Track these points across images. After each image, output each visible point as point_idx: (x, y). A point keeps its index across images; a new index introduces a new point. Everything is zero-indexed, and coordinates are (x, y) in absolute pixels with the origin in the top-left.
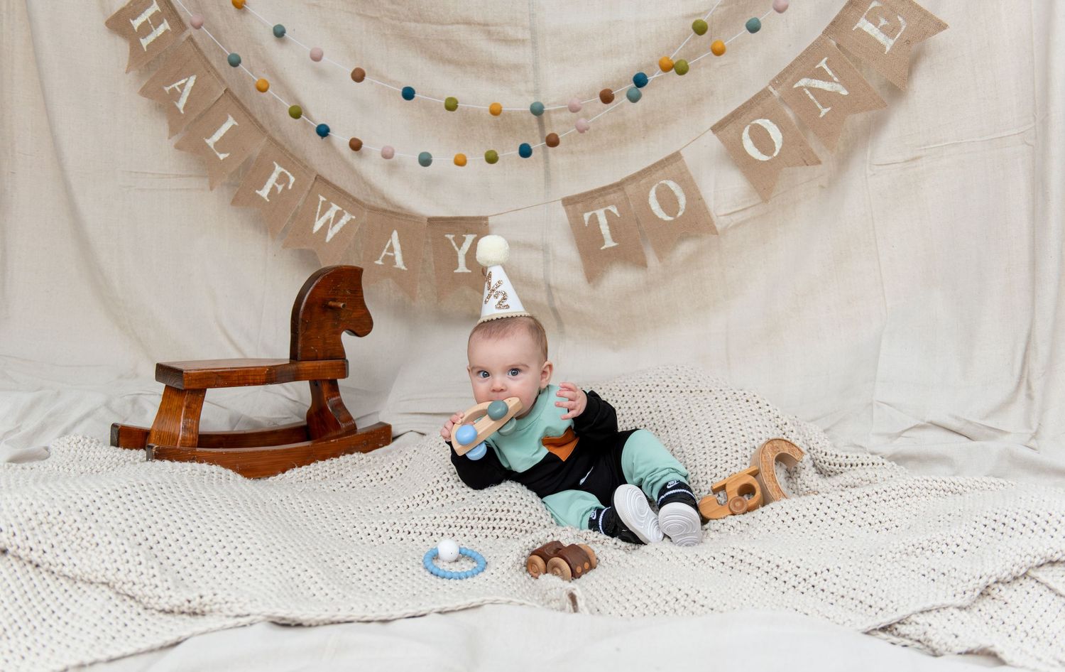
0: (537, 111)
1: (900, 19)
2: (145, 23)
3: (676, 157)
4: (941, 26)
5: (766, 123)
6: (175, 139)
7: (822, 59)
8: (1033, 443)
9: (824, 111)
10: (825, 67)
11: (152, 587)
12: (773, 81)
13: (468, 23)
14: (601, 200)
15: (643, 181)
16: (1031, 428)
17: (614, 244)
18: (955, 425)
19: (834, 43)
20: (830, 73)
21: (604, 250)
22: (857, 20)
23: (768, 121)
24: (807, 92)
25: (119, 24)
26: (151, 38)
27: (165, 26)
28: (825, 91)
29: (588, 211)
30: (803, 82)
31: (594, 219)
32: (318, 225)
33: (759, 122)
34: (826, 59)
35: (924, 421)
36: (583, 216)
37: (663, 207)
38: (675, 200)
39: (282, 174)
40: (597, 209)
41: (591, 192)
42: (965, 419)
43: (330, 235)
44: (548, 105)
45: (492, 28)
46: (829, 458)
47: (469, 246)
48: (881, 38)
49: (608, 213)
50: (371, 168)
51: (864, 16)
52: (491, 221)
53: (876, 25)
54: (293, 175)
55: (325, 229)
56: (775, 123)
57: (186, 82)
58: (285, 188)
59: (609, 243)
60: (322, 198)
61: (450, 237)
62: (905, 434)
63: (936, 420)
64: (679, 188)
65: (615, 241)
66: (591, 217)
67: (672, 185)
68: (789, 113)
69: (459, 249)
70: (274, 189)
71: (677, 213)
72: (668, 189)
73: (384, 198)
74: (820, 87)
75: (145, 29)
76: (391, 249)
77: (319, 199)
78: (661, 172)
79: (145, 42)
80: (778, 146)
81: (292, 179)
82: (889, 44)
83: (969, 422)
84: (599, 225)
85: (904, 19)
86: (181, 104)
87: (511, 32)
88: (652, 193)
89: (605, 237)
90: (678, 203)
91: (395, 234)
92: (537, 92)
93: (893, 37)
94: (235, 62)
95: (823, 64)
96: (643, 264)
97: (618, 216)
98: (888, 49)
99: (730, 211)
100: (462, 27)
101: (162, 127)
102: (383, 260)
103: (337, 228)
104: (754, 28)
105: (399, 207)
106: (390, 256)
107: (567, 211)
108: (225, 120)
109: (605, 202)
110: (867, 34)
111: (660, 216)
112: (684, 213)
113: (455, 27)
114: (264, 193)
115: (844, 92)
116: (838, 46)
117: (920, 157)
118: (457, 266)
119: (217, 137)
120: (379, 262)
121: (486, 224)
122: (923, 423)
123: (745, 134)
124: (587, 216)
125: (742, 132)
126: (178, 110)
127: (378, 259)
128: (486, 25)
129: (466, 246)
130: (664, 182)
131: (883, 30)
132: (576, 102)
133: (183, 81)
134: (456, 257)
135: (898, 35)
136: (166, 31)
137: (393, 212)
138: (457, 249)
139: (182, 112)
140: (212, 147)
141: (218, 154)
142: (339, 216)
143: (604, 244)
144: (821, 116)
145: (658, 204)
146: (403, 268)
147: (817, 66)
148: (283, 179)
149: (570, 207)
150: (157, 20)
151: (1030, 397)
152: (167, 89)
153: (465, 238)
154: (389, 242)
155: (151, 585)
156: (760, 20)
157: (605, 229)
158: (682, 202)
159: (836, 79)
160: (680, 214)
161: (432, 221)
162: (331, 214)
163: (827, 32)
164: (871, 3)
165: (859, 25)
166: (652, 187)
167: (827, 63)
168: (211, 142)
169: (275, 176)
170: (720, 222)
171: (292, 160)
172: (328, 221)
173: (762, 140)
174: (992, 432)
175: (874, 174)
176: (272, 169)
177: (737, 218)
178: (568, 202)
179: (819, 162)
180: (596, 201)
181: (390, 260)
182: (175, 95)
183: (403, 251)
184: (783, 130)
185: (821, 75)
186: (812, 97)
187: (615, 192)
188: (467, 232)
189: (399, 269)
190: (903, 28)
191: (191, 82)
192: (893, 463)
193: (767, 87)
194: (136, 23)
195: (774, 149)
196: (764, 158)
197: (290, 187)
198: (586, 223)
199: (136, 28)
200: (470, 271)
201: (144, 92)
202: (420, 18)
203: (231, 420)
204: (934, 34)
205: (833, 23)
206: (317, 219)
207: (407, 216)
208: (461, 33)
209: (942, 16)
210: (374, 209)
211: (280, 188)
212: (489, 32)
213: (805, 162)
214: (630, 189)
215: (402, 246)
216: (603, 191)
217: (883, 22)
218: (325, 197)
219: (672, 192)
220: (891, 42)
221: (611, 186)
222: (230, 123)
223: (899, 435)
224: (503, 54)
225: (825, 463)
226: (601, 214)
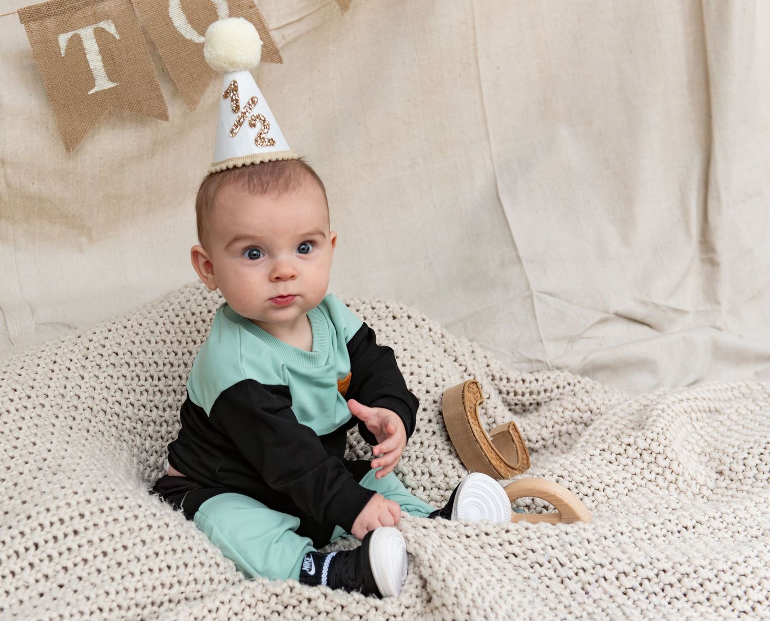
14: (89, 11)
17: (110, 85)
18: (639, 312)
21: (93, 95)
29: (65, 31)
31: (76, 44)
35: (607, 312)
36: (57, 40)
37: (192, 21)
38: (212, 10)
40: (80, 28)
49: (100, 35)
59: (103, 83)
63: (622, 309)
65: (113, 81)
66: (71, 39)
84: (85, 54)
88: (174, 1)
89: (95, 73)
90: (216, 13)
97: (118, 37)
107: (29, 32)
109: (93, 14)
111: (188, 37)
122: (606, 315)
124: (63, 40)
143: (93, 86)
145: (184, 17)
149: (34, 25)
157: (95, 61)
158: (223, 13)
178: (30, 16)
180: (78, 16)
198: (63, 52)
225: (508, 393)
226: (87, 36)
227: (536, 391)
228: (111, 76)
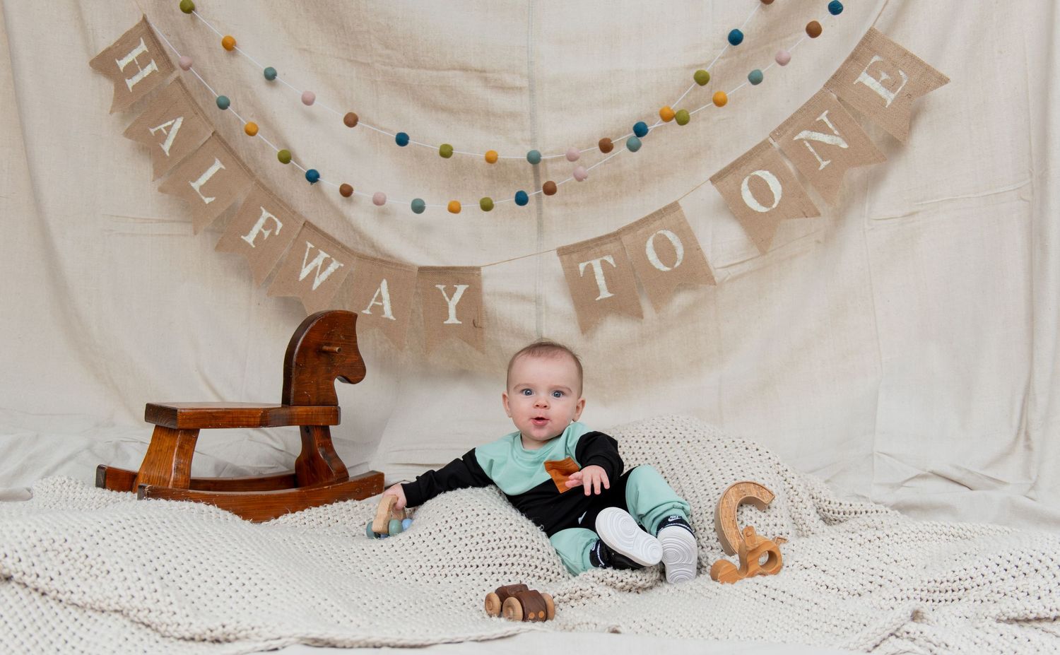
0: (534, 159)
1: (902, 73)
2: (132, 64)
3: (674, 207)
4: (943, 80)
5: (765, 175)
6: (159, 182)
7: (823, 112)
8: (1032, 494)
9: (824, 164)
10: (826, 120)
11: (170, 614)
12: (774, 132)
13: (465, 69)
14: (597, 249)
15: (640, 232)
16: (1030, 478)
17: (610, 295)
18: (956, 475)
19: (834, 96)
20: (830, 126)
21: (599, 301)
22: (859, 74)
23: (767, 172)
24: (808, 145)
25: (104, 64)
26: (137, 79)
27: (152, 67)
28: (824, 144)
29: (583, 262)
30: (804, 134)
31: (590, 269)
32: (305, 272)
33: (758, 173)
34: (826, 112)
35: (925, 470)
36: (578, 267)
37: (661, 257)
38: (673, 250)
39: (269, 220)
40: (593, 259)
41: (587, 242)
42: (966, 469)
43: (317, 283)
44: (545, 154)
45: (489, 75)
46: (833, 507)
47: (460, 297)
48: (882, 92)
49: (604, 264)
50: (361, 215)
51: (865, 70)
52: (484, 271)
53: (877, 79)
54: (281, 221)
55: (312, 276)
56: (774, 174)
57: (173, 124)
58: (272, 234)
59: (605, 294)
60: (310, 245)
61: (441, 287)
62: (907, 484)
63: (938, 469)
64: (676, 238)
65: (610, 292)
66: (586, 267)
67: (670, 235)
68: (790, 166)
69: (450, 300)
70: (260, 234)
71: (675, 263)
72: (665, 238)
73: (373, 246)
74: (820, 139)
75: (132, 70)
76: (380, 298)
77: (306, 246)
78: (658, 223)
79: (131, 83)
80: (778, 197)
81: (280, 225)
82: (889, 97)
83: (969, 472)
84: (594, 276)
85: (905, 73)
86: (166, 147)
87: (508, 79)
88: (650, 244)
89: (600, 287)
90: (676, 253)
91: (384, 284)
92: (533, 141)
93: (894, 91)
94: (223, 105)
95: (824, 117)
96: (639, 315)
97: (615, 266)
98: (889, 102)
99: (727, 264)
100: (458, 73)
101: (147, 169)
102: (371, 310)
103: (324, 276)
104: (756, 79)
105: (390, 256)
106: (378, 306)
107: (562, 261)
108: (212, 164)
109: (601, 252)
110: (868, 88)
111: (657, 267)
112: (681, 264)
113: (451, 73)
114: (250, 239)
115: (844, 146)
116: (839, 99)
117: (917, 212)
118: (447, 317)
119: (203, 180)
120: (367, 312)
121: (479, 275)
122: (924, 473)
123: (745, 186)
124: (582, 266)
125: (741, 183)
126: (164, 152)
127: (365, 309)
128: (484, 71)
129: (457, 297)
130: (662, 232)
131: (884, 83)
132: (575, 151)
133: (170, 123)
134: (447, 308)
135: (900, 89)
136: (153, 72)
137: (382, 261)
138: (447, 299)
139: (168, 154)
140: (198, 190)
141: (203, 198)
142: (326, 263)
143: (599, 296)
144: (821, 168)
145: (656, 255)
146: (392, 318)
147: (818, 119)
148: (270, 224)
149: (565, 258)
150: (143, 60)
151: (1029, 448)
152: (152, 131)
153: (456, 289)
154: (378, 291)
155: (168, 612)
156: (763, 71)
157: (601, 280)
158: (680, 252)
159: (836, 132)
160: (678, 264)
161: (423, 270)
162: (318, 261)
163: (827, 85)
164: (872, 58)
165: (860, 79)
166: (649, 236)
167: (828, 116)
168: (196, 186)
169: (261, 221)
170: (719, 275)
171: (279, 205)
172: (316, 268)
173: (761, 191)
174: (992, 483)
175: (872, 229)
176: (259, 215)
177: (734, 271)
178: (563, 252)
179: (818, 214)
180: (592, 252)
181: (378, 310)
182: (161, 137)
183: (392, 301)
184: (782, 181)
185: (822, 128)
186: (812, 150)
187: (611, 242)
188: (458, 282)
189: (387, 319)
190: (905, 81)
191: (178, 123)
192: (897, 511)
193: (767, 139)
194: (122, 64)
195: (773, 201)
196: (763, 209)
197: (277, 233)
198: (582, 274)
199: (122, 69)
200: (461, 323)
201: (128, 134)
202: (416, 63)
203: (217, 467)
204: (935, 88)
205: (834, 77)
206: (304, 266)
207: (397, 264)
208: (457, 79)
209: (944, 70)
210: (363, 257)
211: (267, 234)
212: (486, 80)
213: (804, 213)
214: (627, 239)
215: (391, 295)
216: (600, 241)
217: (884, 76)
218: (313, 244)
219: (670, 243)
220: (893, 96)
221: (608, 236)
222: (217, 166)
223: (901, 485)
224: (501, 102)
225: (829, 511)
226: (597, 265)
227: (848, 511)
228: (610, 290)
